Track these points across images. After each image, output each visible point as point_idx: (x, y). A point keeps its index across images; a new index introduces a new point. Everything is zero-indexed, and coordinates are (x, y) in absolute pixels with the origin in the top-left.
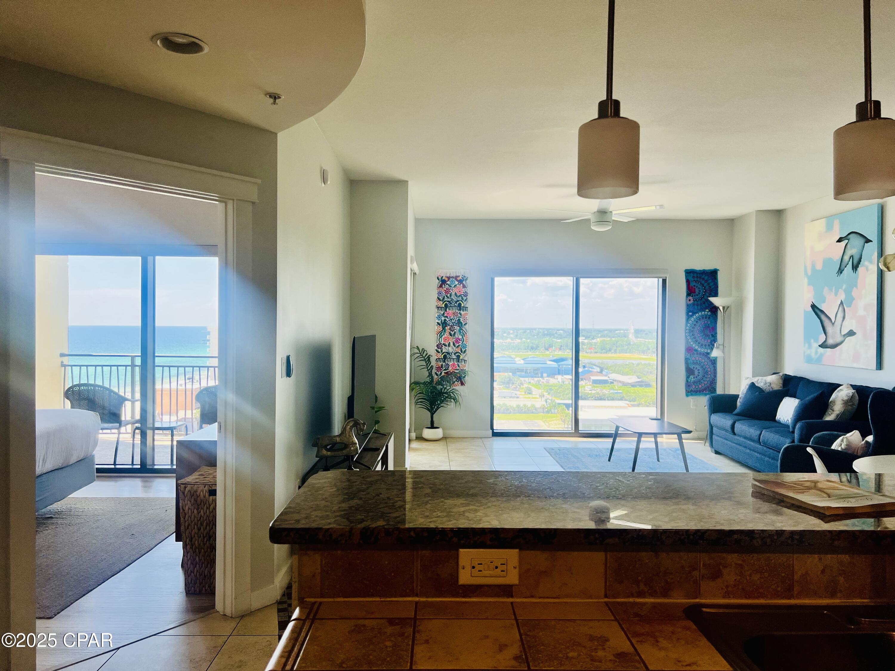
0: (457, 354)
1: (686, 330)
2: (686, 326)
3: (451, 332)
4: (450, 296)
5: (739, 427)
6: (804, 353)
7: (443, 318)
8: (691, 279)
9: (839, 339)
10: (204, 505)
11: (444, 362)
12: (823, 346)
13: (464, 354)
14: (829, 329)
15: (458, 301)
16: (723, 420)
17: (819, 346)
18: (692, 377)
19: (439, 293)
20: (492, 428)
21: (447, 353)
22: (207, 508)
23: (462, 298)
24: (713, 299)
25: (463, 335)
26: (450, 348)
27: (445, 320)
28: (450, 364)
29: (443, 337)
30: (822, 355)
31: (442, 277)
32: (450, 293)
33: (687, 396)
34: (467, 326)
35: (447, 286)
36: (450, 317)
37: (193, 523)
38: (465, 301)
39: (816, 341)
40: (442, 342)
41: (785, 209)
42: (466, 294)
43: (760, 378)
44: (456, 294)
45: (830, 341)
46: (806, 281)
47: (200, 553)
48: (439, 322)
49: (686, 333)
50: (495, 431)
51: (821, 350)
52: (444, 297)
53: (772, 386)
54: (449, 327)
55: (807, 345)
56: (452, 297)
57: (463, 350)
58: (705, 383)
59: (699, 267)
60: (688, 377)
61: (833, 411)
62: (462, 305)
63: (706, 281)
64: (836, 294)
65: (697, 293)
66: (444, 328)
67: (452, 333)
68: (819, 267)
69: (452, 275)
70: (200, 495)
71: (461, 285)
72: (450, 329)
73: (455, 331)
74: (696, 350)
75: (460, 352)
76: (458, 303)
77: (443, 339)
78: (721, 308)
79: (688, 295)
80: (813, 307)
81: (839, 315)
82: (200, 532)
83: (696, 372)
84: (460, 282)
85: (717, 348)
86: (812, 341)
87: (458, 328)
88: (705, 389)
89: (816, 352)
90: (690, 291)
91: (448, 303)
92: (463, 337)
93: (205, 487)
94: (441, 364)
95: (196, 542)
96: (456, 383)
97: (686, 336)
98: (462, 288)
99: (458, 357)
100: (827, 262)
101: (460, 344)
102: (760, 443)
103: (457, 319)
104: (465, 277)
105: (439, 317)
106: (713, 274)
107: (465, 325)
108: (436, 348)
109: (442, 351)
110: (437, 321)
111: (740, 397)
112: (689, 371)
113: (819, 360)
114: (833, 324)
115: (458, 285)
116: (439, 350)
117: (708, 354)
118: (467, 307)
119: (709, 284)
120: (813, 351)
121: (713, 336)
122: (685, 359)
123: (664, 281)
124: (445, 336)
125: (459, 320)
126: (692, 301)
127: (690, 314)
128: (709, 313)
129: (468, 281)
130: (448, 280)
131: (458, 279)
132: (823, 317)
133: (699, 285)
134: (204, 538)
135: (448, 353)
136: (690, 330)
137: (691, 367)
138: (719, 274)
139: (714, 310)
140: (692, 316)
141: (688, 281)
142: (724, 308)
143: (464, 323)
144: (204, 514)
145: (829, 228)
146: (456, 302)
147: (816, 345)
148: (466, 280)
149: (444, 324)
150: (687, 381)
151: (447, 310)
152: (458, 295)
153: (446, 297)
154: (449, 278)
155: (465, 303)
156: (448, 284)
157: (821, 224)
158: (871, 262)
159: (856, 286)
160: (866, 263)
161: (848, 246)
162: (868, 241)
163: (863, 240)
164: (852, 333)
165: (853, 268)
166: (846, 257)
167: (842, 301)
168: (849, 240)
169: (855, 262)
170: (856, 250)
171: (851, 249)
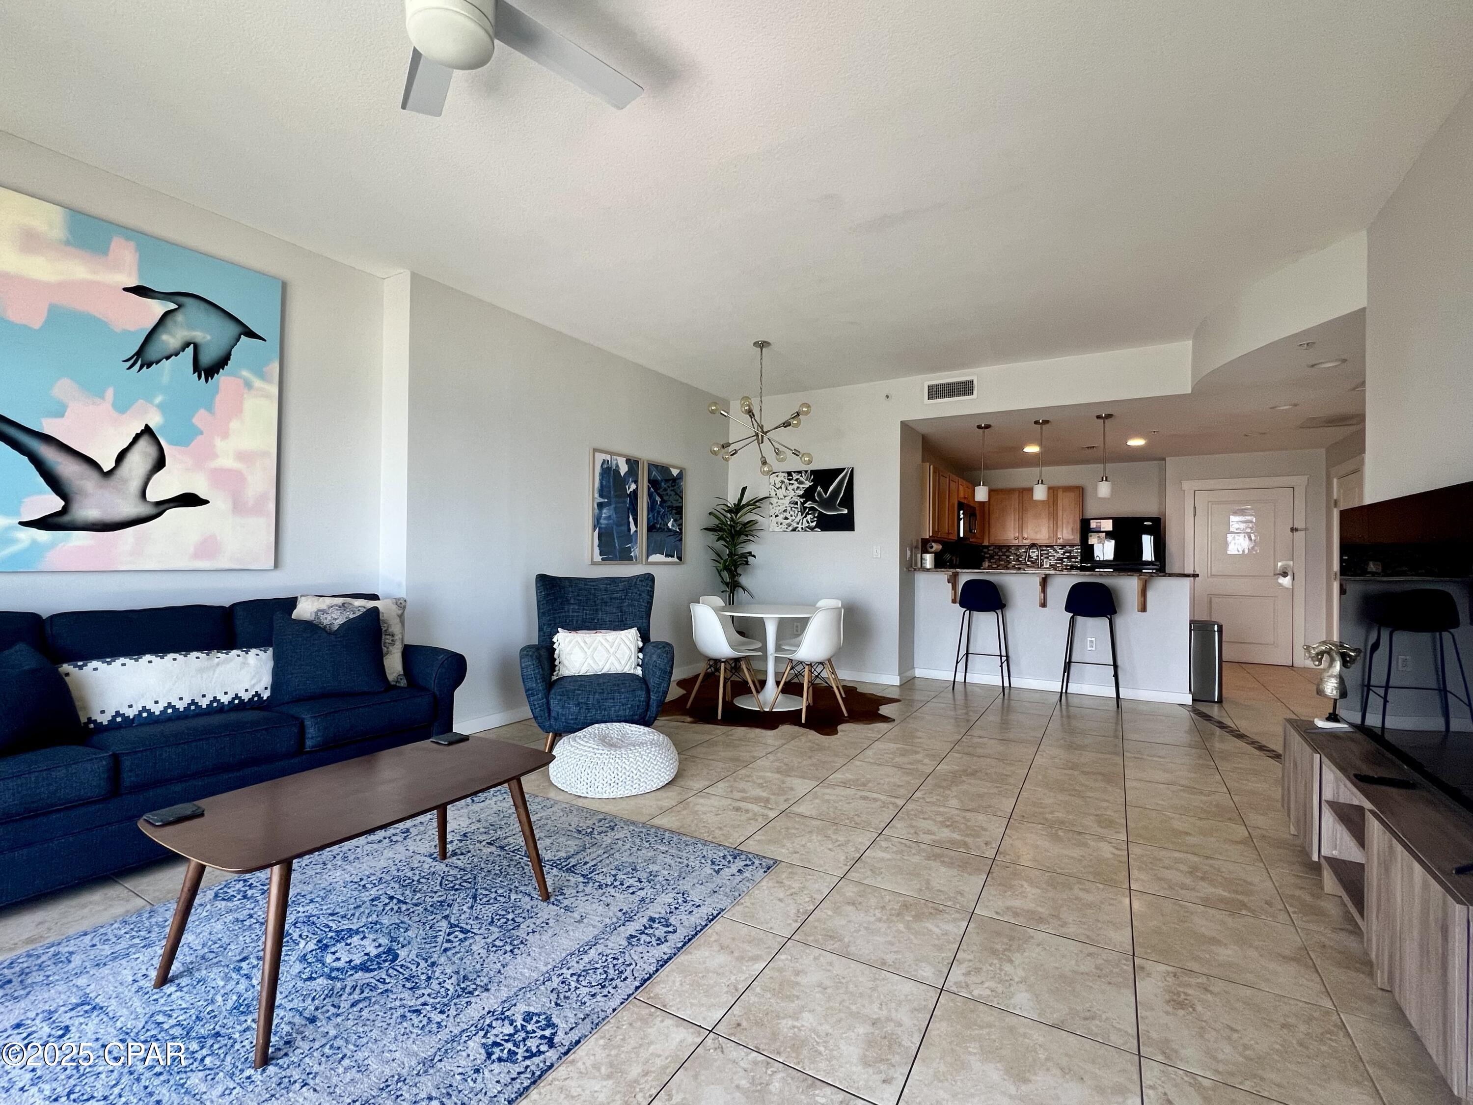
9: (132, 511)
12: (49, 523)
14: (86, 485)
17: (25, 523)
45: (86, 514)
81: (132, 457)
102: (302, 751)
113: (12, 563)
114: (105, 475)
132: (49, 453)
145: (91, 243)
158: (262, 376)
159: (210, 408)
160: (245, 373)
161: (180, 317)
162: (251, 334)
163: (234, 329)
164: (189, 500)
165: (197, 368)
166: (170, 339)
167: (147, 431)
168: (180, 306)
169: (207, 359)
170: (209, 337)
171: (191, 327)
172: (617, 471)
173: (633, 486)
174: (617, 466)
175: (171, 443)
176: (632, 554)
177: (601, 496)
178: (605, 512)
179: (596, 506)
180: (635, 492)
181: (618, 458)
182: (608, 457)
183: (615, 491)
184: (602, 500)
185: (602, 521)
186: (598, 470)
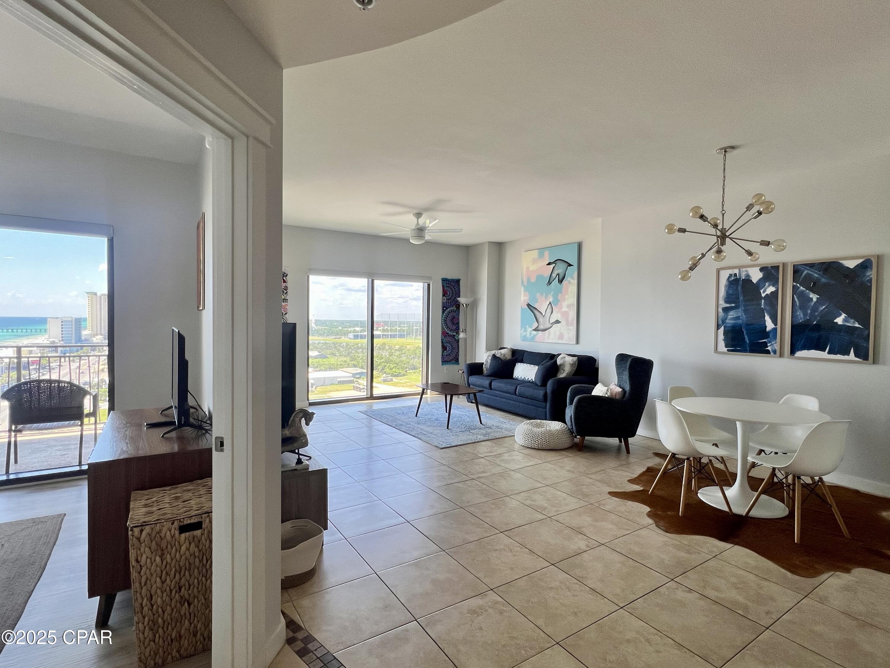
1: (442, 320)
2: (442, 317)
5: (495, 384)
6: (521, 334)
8: (445, 285)
9: (548, 325)
10: (172, 548)
12: (536, 330)
14: (541, 320)
16: (481, 380)
17: (534, 330)
18: (445, 351)
20: (308, 400)
22: (176, 550)
23: (283, 292)
24: (458, 299)
30: (535, 336)
33: (443, 365)
34: (287, 315)
37: (154, 575)
38: (285, 294)
39: (531, 327)
41: (505, 242)
42: (286, 288)
43: (496, 351)
45: (541, 327)
46: (523, 289)
47: (164, 612)
49: (442, 322)
50: (310, 401)
51: (535, 332)
53: (506, 356)
55: (523, 329)
58: (454, 355)
59: (449, 277)
60: (443, 352)
61: (564, 371)
62: (283, 298)
63: (454, 287)
64: (546, 298)
65: (448, 295)
68: (533, 280)
70: (165, 536)
71: (282, 280)
74: (448, 333)
78: (464, 305)
79: (444, 295)
80: (529, 305)
81: (548, 311)
82: (165, 585)
83: (448, 349)
85: (463, 332)
86: (527, 327)
88: (453, 360)
89: (531, 334)
90: (444, 294)
93: (173, 524)
95: (159, 599)
97: (442, 324)
98: (282, 283)
100: (540, 277)
102: (516, 394)
104: (285, 273)
106: (458, 282)
107: (285, 314)
111: (484, 364)
112: (444, 348)
113: (532, 339)
114: (544, 316)
117: (454, 336)
118: (287, 300)
119: (455, 289)
120: (528, 333)
121: (457, 324)
122: (442, 340)
123: (429, 285)
126: (445, 300)
127: (445, 309)
128: (455, 308)
129: (287, 277)
132: (536, 312)
133: (450, 290)
134: (171, 591)
136: (444, 319)
137: (445, 345)
138: (460, 281)
139: (458, 306)
140: (445, 310)
141: (443, 286)
142: (466, 305)
143: (285, 313)
144: (172, 559)
145: (541, 256)
147: (530, 329)
148: (286, 276)
150: (443, 354)
155: (285, 295)
157: (535, 253)
158: (572, 278)
159: (561, 293)
160: (569, 279)
161: (556, 268)
162: (570, 265)
163: (566, 265)
164: (558, 322)
165: (559, 282)
166: (554, 275)
167: (550, 302)
168: (556, 264)
169: (561, 278)
170: (561, 271)
171: (558, 269)
172: (748, 281)
173: (771, 289)
174: (748, 276)
175: (554, 305)
176: (769, 348)
177: (726, 302)
178: (732, 314)
179: (720, 310)
180: (774, 294)
181: (748, 269)
182: (736, 271)
183: (744, 297)
184: (728, 305)
185: (727, 321)
186: (723, 282)
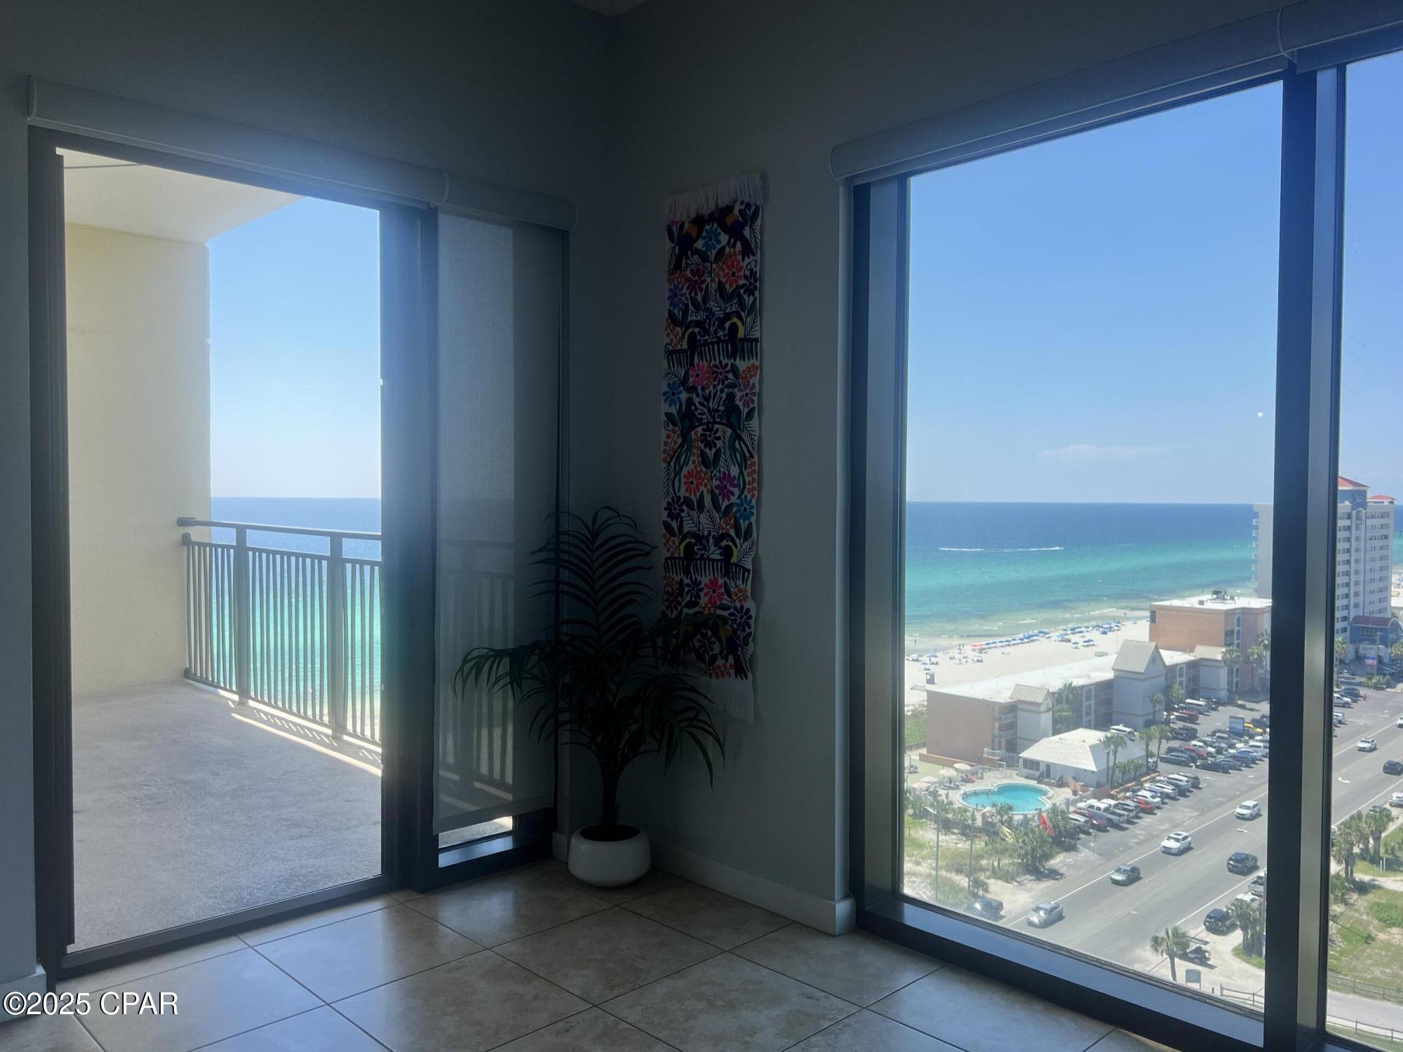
0: (724, 543)
3: (707, 450)
4: (705, 299)
7: (684, 396)
11: (687, 572)
13: (746, 544)
15: (728, 317)
19: (674, 294)
21: (694, 535)
23: (741, 304)
25: (743, 465)
26: (704, 518)
27: (690, 402)
28: (705, 580)
29: (685, 472)
31: (683, 223)
32: (704, 286)
34: (754, 423)
35: (696, 257)
36: (703, 389)
38: (750, 312)
40: (683, 493)
42: (753, 284)
44: (721, 287)
48: (673, 410)
52: (687, 306)
54: (699, 430)
56: (712, 304)
57: (743, 525)
62: (741, 334)
66: (685, 436)
67: (710, 453)
69: (705, 212)
71: (739, 246)
72: (703, 439)
73: (719, 443)
75: (732, 532)
76: (727, 325)
77: (683, 480)
84: (735, 232)
87: (729, 431)
91: (696, 330)
92: (741, 473)
94: (678, 579)
96: (720, 662)
98: (740, 257)
99: (727, 552)
101: (734, 499)
103: (724, 396)
104: (748, 206)
105: (671, 396)
107: (748, 417)
108: (664, 516)
109: (680, 527)
110: (665, 408)
115: (727, 250)
116: (674, 524)
118: (756, 340)
124: (691, 466)
125: (731, 397)
129: (758, 223)
130: (699, 236)
131: (729, 220)
135: (699, 538)
143: (746, 411)
146: (722, 322)
148: (752, 217)
149: (685, 419)
151: (696, 360)
152: (729, 289)
153: (691, 307)
154: (699, 221)
155: (749, 321)
156: (697, 252)
